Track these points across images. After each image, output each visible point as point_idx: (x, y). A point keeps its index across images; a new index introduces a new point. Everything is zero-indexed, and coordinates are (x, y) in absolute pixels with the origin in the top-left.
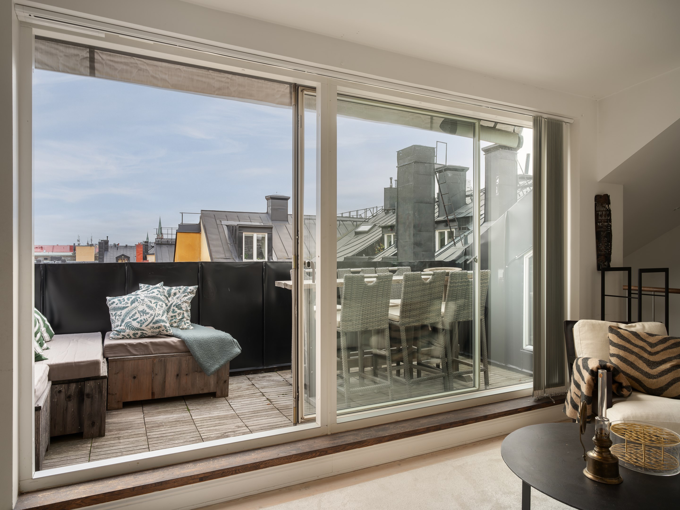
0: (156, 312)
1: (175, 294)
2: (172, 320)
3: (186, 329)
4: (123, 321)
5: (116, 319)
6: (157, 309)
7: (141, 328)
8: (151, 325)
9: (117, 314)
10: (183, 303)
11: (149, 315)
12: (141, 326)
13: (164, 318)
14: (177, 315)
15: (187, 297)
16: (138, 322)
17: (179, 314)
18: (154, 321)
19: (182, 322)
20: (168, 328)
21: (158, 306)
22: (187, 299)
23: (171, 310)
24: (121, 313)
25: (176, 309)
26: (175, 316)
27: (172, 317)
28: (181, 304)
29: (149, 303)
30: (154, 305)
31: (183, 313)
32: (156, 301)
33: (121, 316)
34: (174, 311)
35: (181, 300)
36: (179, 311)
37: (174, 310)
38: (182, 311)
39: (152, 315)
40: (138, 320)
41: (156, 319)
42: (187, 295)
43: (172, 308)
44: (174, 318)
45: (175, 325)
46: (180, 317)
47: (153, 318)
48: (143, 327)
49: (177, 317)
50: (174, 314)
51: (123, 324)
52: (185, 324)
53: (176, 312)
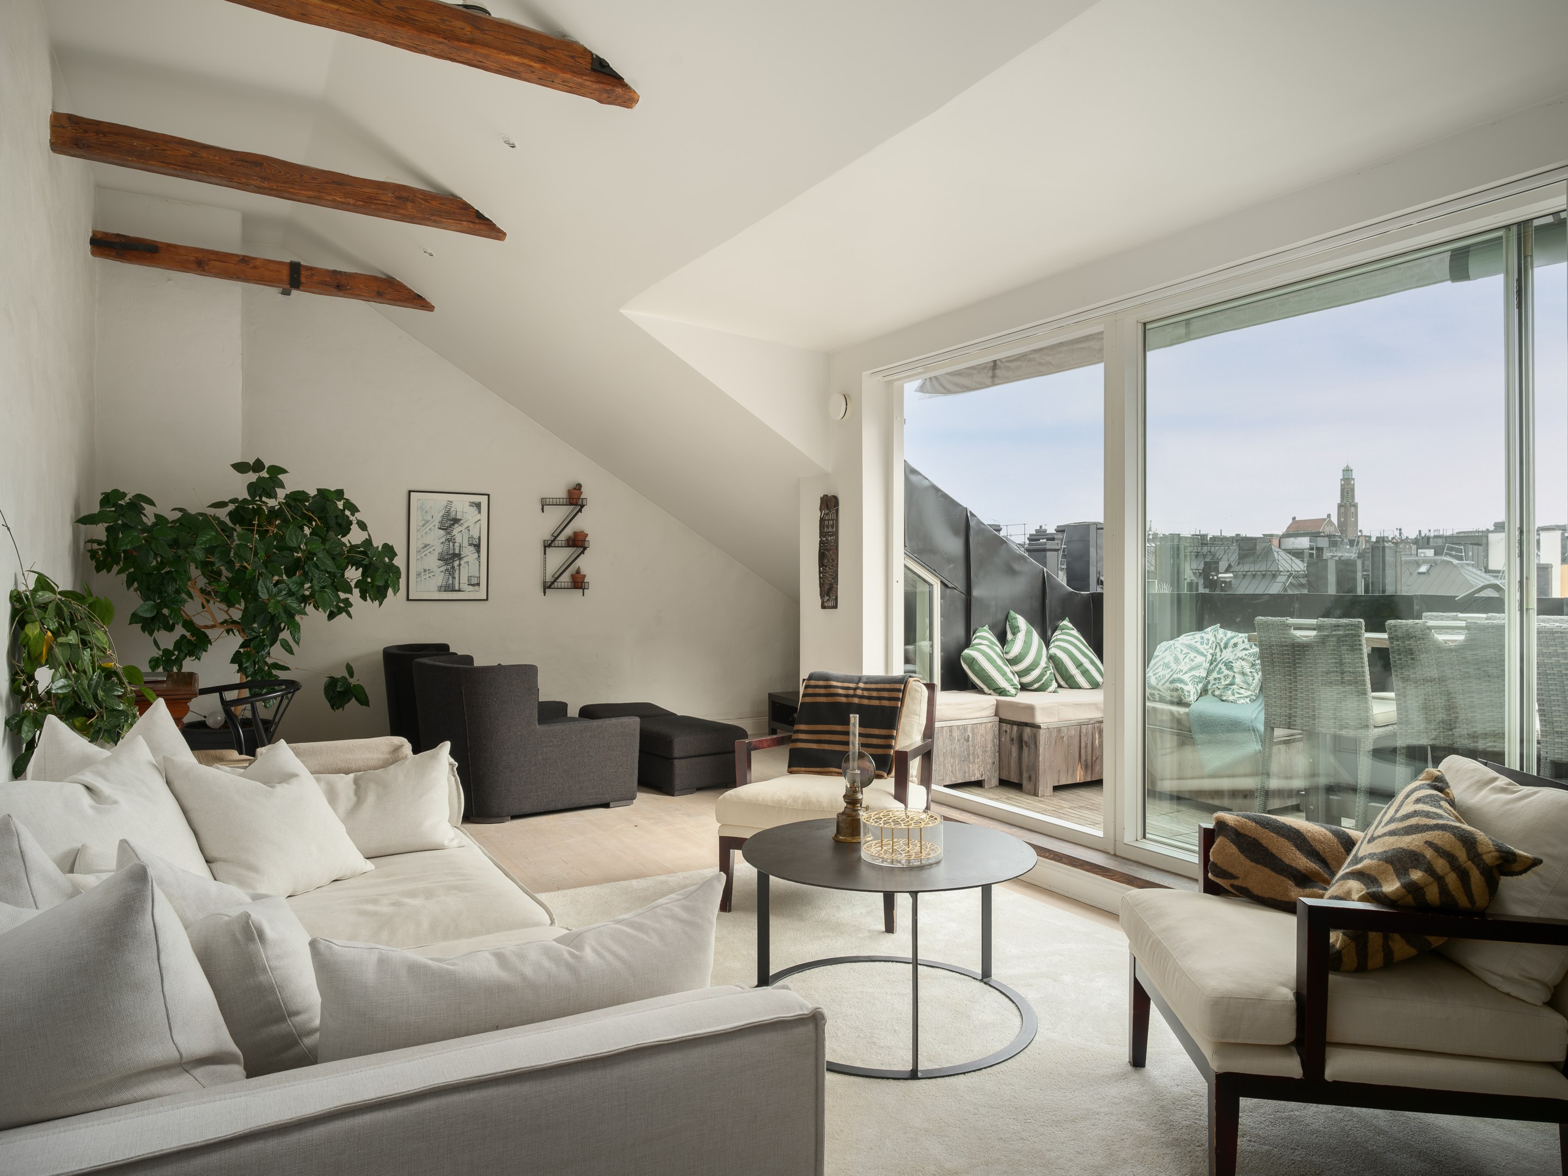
0: (1180, 667)
1: (1235, 645)
2: (1215, 684)
3: (1232, 702)
7: (1157, 687)
8: (1168, 684)
10: (1237, 659)
11: (1169, 670)
12: (1157, 684)
13: (1186, 678)
14: (1223, 678)
15: (1247, 652)
17: (1226, 677)
18: (1171, 679)
19: (1228, 690)
21: (1187, 659)
22: (1246, 655)
23: (1217, 669)
25: (1224, 668)
26: (1220, 679)
27: (1215, 679)
28: (1233, 661)
29: (1178, 654)
30: (1181, 657)
31: (1234, 676)
32: (1188, 651)
34: (1219, 673)
35: (1236, 654)
36: (1226, 672)
37: (1220, 669)
38: (1231, 673)
39: (1172, 670)
41: (1175, 676)
42: (1249, 648)
43: (1220, 665)
44: (1217, 681)
45: (1217, 693)
46: (1227, 682)
47: (1172, 676)
48: (1159, 687)
49: (1222, 681)
50: (1219, 676)
52: (1233, 694)
53: (1223, 672)
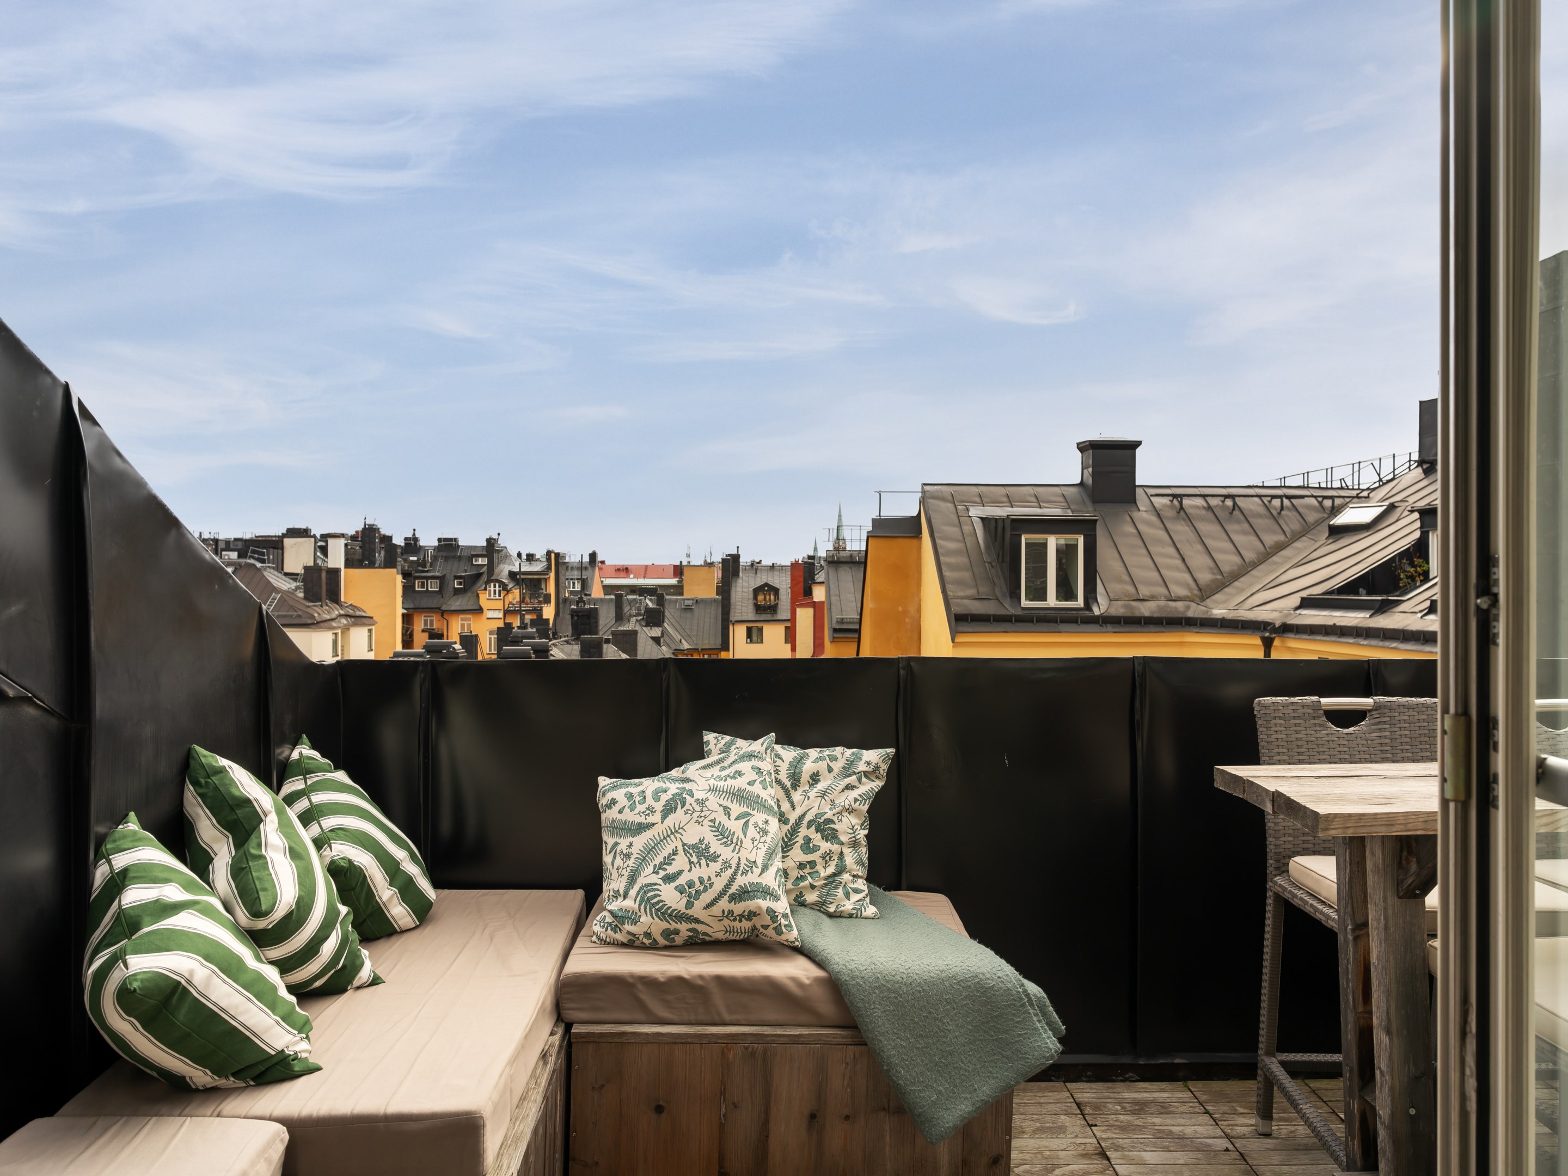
0: (744, 854)
1: (815, 778)
2: (802, 878)
3: (851, 916)
4: (632, 880)
5: (615, 867)
6: (747, 843)
7: (690, 912)
8: (724, 904)
9: (619, 848)
10: (840, 813)
11: (715, 866)
12: (689, 905)
13: (770, 879)
14: (820, 863)
15: (855, 794)
16: (680, 890)
17: (827, 857)
18: (733, 890)
19: (836, 888)
20: (783, 922)
21: (752, 832)
22: (856, 800)
23: (800, 840)
24: (631, 845)
25: (816, 838)
26: (812, 864)
27: (801, 866)
28: (835, 819)
29: (721, 817)
30: (735, 826)
31: (842, 853)
32: (745, 809)
33: (628, 856)
34: (808, 847)
35: (832, 801)
36: (825, 846)
37: (808, 840)
38: (835, 848)
39: (726, 864)
40: (682, 880)
41: (741, 881)
42: (857, 784)
43: (803, 831)
44: (807, 870)
45: (811, 897)
46: (831, 869)
47: (732, 879)
48: (697, 910)
49: (819, 868)
50: (810, 857)
51: (633, 893)
52: (847, 896)
53: (817, 848)
